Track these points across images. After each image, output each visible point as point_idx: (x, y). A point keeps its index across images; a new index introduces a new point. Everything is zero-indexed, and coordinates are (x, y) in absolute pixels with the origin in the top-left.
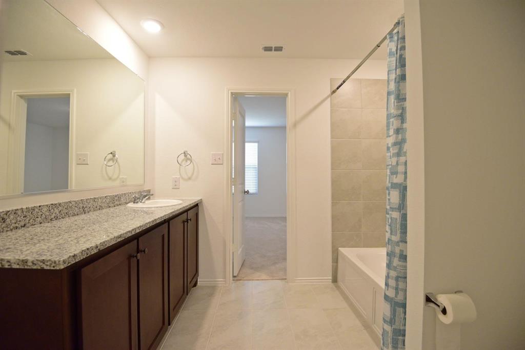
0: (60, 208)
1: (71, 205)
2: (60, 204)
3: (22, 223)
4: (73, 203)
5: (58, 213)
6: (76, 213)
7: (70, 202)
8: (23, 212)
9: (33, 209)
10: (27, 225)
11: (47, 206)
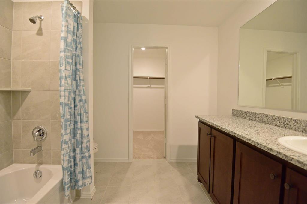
0: (268, 118)
1: (274, 118)
2: (267, 115)
3: (251, 118)
4: (276, 117)
5: (266, 120)
6: (278, 125)
7: (274, 116)
8: (252, 114)
9: (255, 113)
10: (253, 120)
11: (261, 114)
